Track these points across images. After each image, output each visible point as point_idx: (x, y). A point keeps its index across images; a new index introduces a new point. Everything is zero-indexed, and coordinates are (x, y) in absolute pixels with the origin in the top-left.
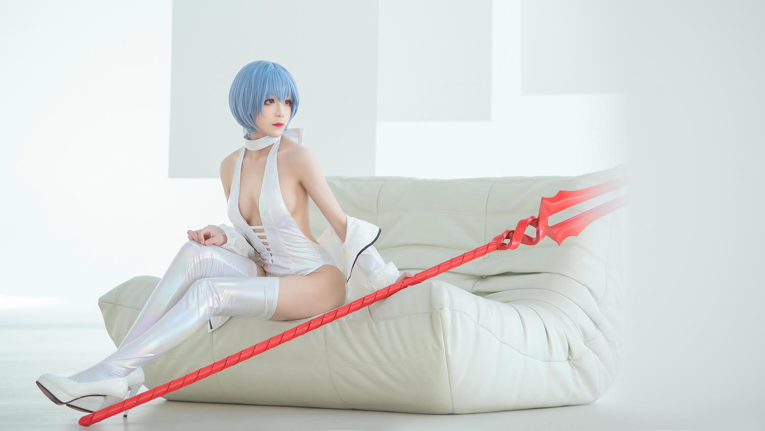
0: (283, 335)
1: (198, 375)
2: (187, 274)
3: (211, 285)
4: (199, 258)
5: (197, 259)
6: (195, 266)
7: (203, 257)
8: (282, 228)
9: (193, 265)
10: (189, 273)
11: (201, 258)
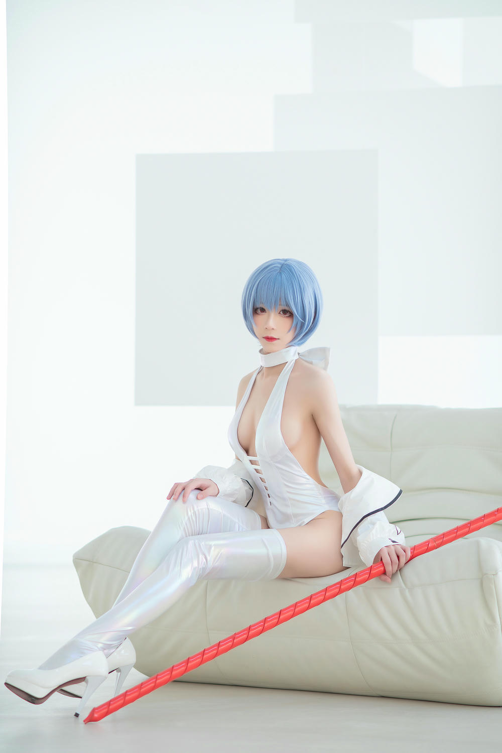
0: (311, 598)
1: (219, 649)
2: (182, 529)
3: (197, 544)
4: (193, 509)
5: (191, 511)
6: (189, 518)
7: (198, 507)
8: (279, 462)
9: (186, 518)
10: (184, 528)
11: (196, 509)
